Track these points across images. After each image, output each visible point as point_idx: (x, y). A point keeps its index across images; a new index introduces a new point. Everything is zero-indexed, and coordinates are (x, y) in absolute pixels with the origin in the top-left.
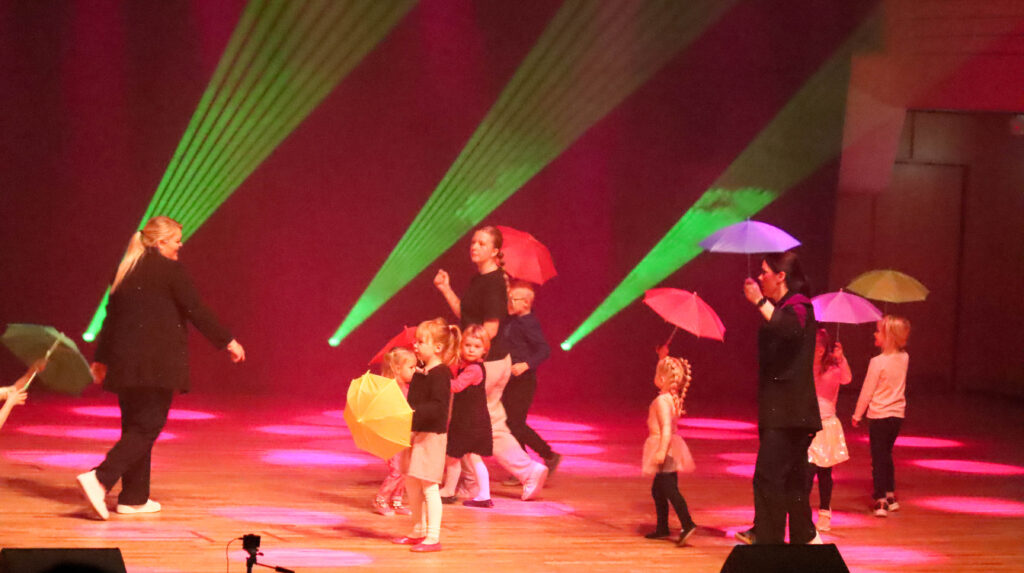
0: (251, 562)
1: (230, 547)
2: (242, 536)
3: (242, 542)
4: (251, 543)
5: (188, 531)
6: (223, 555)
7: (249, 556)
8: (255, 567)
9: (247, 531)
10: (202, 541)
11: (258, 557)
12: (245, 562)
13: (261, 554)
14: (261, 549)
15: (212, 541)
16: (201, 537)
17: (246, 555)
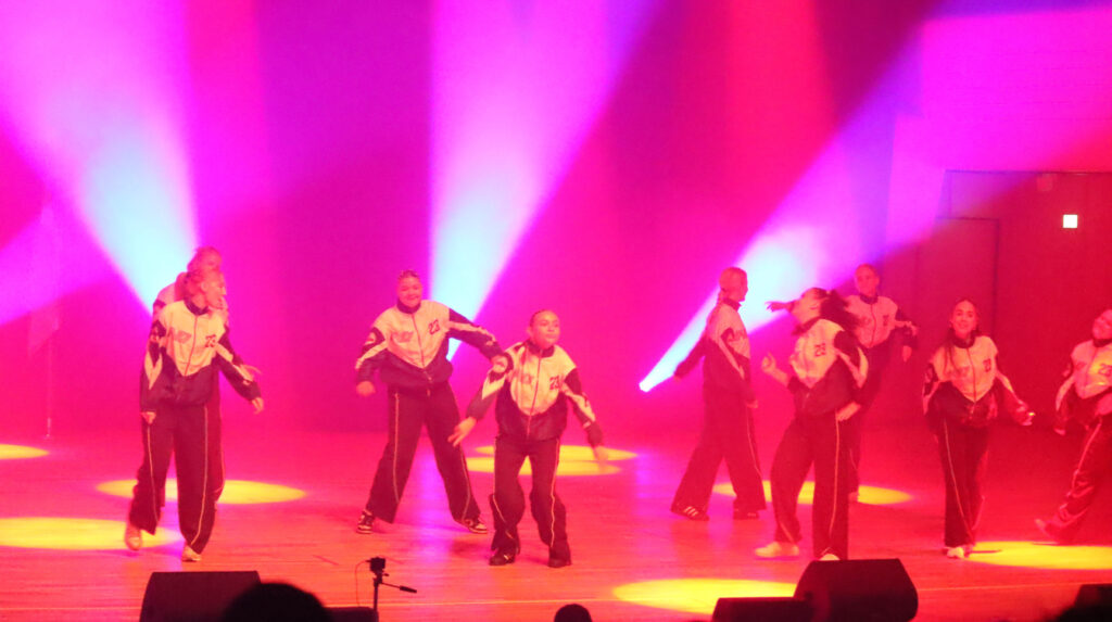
0: (378, 582)
1: (359, 569)
2: (368, 558)
3: (368, 565)
4: (377, 565)
5: (314, 556)
6: (353, 576)
7: (375, 576)
8: (381, 587)
9: (374, 555)
10: (326, 564)
11: (384, 578)
12: (372, 582)
13: (387, 575)
14: (386, 570)
15: (335, 564)
16: (325, 560)
17: (373, 576)
